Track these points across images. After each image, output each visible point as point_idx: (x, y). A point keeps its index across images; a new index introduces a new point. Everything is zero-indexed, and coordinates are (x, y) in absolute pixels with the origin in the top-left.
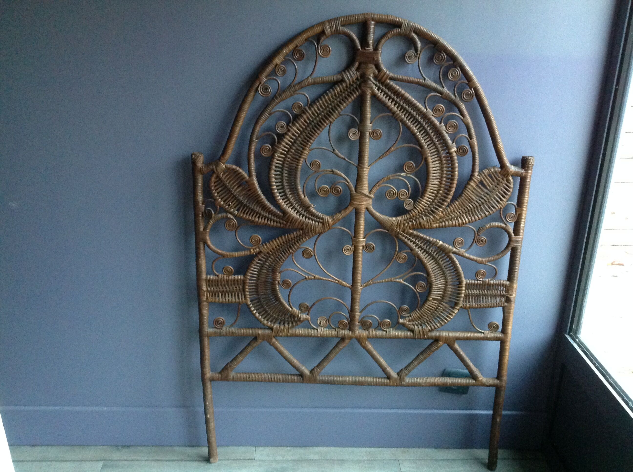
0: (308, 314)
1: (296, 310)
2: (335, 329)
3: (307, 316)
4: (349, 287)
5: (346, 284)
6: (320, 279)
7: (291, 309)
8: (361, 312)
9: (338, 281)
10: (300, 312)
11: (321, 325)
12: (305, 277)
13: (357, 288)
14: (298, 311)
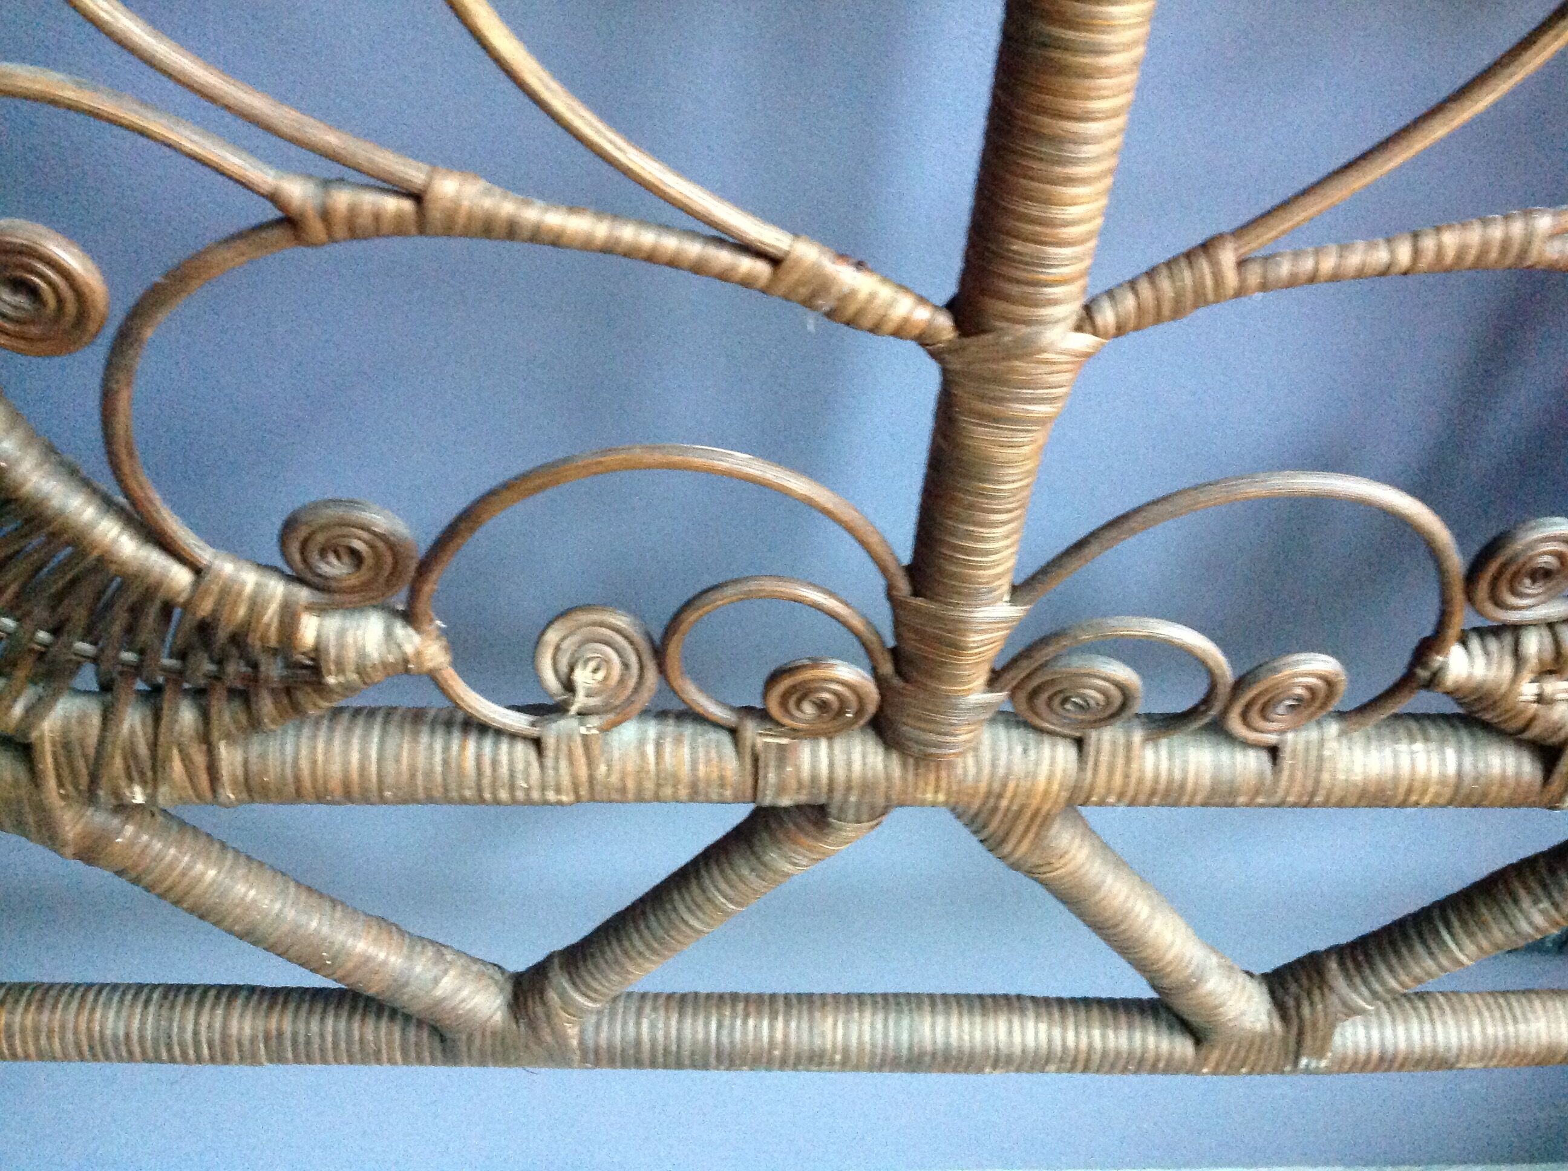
0: (409, 617)
1: (249, 579)
2: (733, 732)
3: (401, 631)
4: (924, 340)
5: (885, 292)
6: (512, 231)
7: (181, 577)
8: (1017, 591)
9: (775, 261)
10: (303, 594)
11: (580, 701)
12: (273, 198)
13: (1026, 350)
14: (277, 589)
